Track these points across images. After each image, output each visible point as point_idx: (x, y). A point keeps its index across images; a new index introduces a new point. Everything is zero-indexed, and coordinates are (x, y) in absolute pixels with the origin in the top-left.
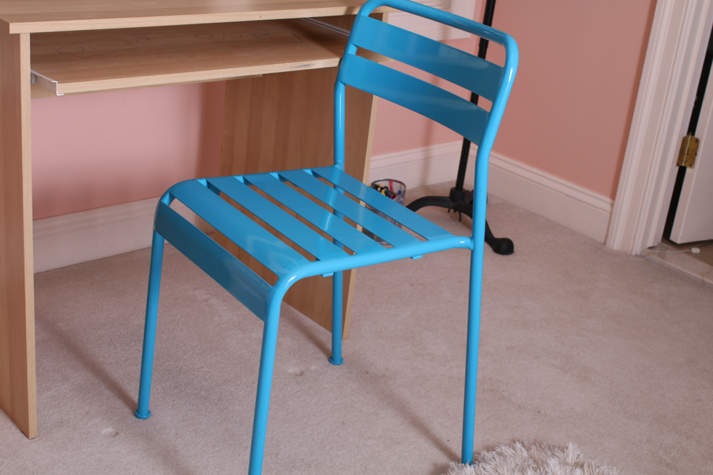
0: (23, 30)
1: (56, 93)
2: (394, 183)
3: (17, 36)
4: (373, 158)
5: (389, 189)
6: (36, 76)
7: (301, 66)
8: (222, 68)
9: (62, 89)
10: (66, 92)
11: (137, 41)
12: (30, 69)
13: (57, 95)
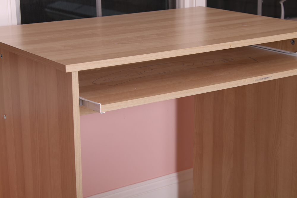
3: (70, 73)
6: (82, 100)
7: (263, 79)
8: (209, 85)
9: (104, 109)
10: (106, 111)
11: (144, 71)
12: (79, 96)
13: (101, 113)
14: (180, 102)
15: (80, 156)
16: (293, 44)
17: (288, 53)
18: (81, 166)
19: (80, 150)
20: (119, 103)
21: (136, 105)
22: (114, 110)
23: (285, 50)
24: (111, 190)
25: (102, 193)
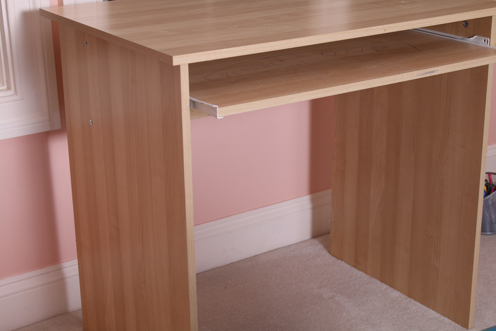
0: (182, 61)
1: (216, 117)
2: (493, 176)
3: (178, 67)
4: (489, 147)
5: (488, 181)
6: (193, 102)
7: (426, 73)
8: (357, 82)
9: (223, 112)
10: (225, 115)
11: (272, 63)
12: (190, 96)
13: (218, 118)
14: (316, 104)
15: (191, 173)
16: (466, 27)
17: (459, 38)
18: (191, 185)
19: (191, 165)
20: (241, 105)
21: (263, 108)
22: (234, 114)
23: (455, 35)
24: (225, 217)
25: (213, 220)
